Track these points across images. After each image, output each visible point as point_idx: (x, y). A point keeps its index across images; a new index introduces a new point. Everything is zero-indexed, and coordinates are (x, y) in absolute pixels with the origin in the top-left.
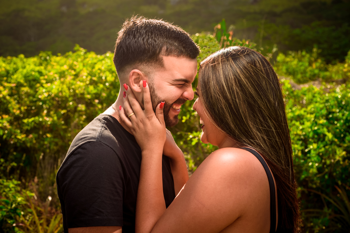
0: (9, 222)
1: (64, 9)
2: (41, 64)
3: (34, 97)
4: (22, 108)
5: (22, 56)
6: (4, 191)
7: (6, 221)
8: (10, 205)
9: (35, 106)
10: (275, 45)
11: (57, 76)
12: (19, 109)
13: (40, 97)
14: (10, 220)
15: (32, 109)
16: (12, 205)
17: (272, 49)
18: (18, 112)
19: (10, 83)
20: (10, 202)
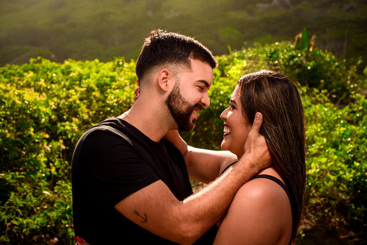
0: (64, 222)
1: (150, 13)
2: (114, 70)
3: (104, 102)
4: (91, 113)
5: (97, 61)
6: (62, 193)
7: (61, 221)
8: (64, 206)
9: (103, 111)
10: (360, 57)
11: (128, 82)
12: (88, 113)
13: (108, 102)
14: (64, 221)
15: (100, 114)
16: (66, 206)
17: (357, 61)
18: (86, 117)
19: (82, 87)
20: (65, 204)
